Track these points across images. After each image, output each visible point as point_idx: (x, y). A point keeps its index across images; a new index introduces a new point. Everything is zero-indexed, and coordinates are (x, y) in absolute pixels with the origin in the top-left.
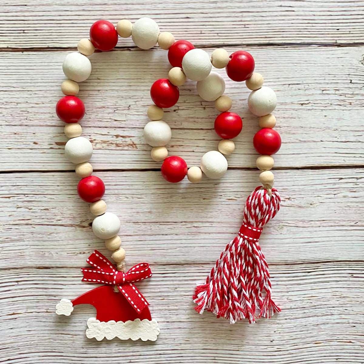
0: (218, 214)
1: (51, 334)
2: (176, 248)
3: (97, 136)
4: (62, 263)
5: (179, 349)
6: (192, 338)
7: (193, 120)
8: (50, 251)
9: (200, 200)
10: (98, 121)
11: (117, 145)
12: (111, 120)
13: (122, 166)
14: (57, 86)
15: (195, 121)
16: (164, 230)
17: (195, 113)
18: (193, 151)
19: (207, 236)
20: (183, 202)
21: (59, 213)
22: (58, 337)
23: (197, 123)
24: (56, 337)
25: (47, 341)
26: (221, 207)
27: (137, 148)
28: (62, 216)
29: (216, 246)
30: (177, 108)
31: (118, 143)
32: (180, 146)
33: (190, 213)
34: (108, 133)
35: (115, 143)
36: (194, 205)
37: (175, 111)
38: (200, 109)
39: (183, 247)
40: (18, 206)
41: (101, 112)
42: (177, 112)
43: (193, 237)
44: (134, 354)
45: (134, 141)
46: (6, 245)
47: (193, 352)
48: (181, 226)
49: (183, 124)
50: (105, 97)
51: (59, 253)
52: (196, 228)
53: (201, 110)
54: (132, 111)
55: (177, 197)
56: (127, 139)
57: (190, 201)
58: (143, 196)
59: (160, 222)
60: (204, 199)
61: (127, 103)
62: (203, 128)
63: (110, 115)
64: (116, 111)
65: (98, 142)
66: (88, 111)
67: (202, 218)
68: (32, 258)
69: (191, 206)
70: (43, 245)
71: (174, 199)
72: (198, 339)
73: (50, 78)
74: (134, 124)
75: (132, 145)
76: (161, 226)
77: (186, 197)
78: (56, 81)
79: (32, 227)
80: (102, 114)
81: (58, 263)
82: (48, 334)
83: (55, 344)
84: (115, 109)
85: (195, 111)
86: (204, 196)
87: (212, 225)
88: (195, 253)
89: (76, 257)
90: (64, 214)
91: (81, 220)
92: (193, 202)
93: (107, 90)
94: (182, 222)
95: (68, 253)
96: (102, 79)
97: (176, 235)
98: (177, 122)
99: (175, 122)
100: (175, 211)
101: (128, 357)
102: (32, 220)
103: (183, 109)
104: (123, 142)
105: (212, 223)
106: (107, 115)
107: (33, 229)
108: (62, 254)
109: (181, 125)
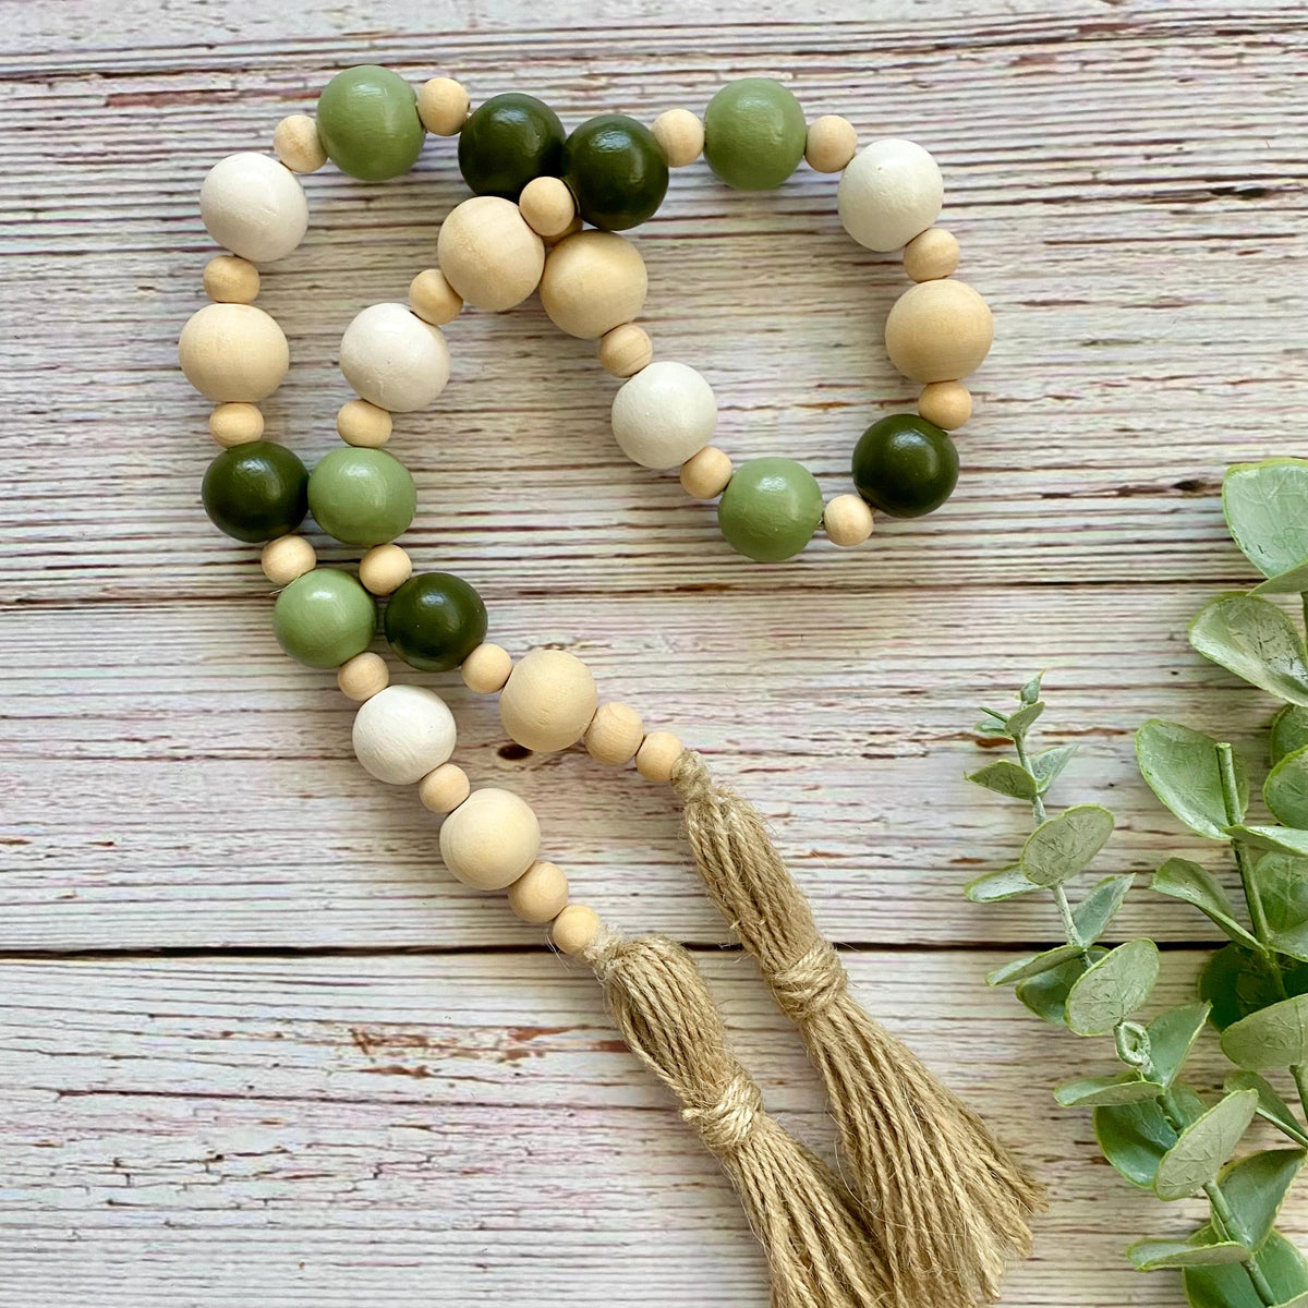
0: (58, 789)
1: (685, 318)
2: (208, 659)
3: (489, 1073)
4: (631, 611)
5: (176, 255)
6: (129, 301)
7: (156, 1126)
8: (675, 652)
9: (124, 840)
10: (486, 1127)
11: (421, 1042)
12: (442, 1129)
13: (406, 966)
14: (627, 1245)
15: (149, 1120)
16: (250, 730)
17: (147, 1149)
18: (152, 1016)
19: (94, 706)
20: (187, 832)
21: (634, 797)
22: (659, 306)
23: (140, 1116)
24: (668, 305)
25: (705, 285)
26: (46, 814)
27: (351, 1030)
28: (625, 784)
29: (59, 667)
30: (212, 1166)
31: (420, 1049)
32: (201, 1037)
33: (158, 791)
34: (452, 1086)
35: (430, 1050)
36: (144, 823)
37: (219, 1158)
38: (130, 1163)
39: (182, 663)
40: (786, 824)
41: (476, 1157)
42: (211, 1152)
43: (146, 703)
44: (353, 236)
45: (363, 1055)
46: (836, 681)
47: (122, 241)
48: (191, 742)
49: (191, 1112)
50: (462, 1206)
51: (641, 646)
52: (137, 736)
53: (130, 1158)
54: (368, 1160)
55: (205, 852)
56: (386, 1062)
57: (161, 838)
58: (331, 856)
59: (269, 758)
60: (110, 844)
61: (385, 1185)
62: (121, 1097)
63: (446, 1146)
64: (424, 1158)
65: (489, 1053)
66: (522, 1162)
67: (116, 775)
68: (746, 625)
69: (157, 818)
70: (699, 675)
71: (218, 843)
72: (104, 296)
73: (648, 1270)
74: (363, 1115)
75: (370, 1042)
76: (267, 746)
77: (175, 852)
78: (628, 1261)
79: (737, 743)
80: (472, 1151)
81: (647, 611)
82: (697, 317)
83: (675, 274)
84: (426, 1165)
85: (148, 1157)
86: (109, 855)
87: (79, 749)
88: (137, 642)
89: (579, 633)
90: (616, 794)
91: (557, 769)
92: (149, 832)
93: (455, 1229)
94: (189, 758)
95: (607, 646)
96: (470, 1264)
97: (208, 711)
98: (211, 1119)
99: (216, 1118)
100: (214, 799)
101: (376, 221)
102: (736, 769)
103: (189, 1162)
104: (402, 1053)
105: (77, 753)
106: (455, 1147)
107: (733, 737)
108: (628, 645)
109: (195, 1110)
